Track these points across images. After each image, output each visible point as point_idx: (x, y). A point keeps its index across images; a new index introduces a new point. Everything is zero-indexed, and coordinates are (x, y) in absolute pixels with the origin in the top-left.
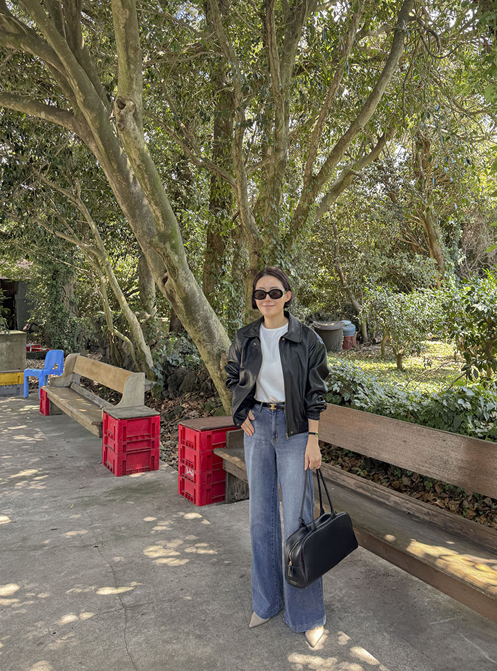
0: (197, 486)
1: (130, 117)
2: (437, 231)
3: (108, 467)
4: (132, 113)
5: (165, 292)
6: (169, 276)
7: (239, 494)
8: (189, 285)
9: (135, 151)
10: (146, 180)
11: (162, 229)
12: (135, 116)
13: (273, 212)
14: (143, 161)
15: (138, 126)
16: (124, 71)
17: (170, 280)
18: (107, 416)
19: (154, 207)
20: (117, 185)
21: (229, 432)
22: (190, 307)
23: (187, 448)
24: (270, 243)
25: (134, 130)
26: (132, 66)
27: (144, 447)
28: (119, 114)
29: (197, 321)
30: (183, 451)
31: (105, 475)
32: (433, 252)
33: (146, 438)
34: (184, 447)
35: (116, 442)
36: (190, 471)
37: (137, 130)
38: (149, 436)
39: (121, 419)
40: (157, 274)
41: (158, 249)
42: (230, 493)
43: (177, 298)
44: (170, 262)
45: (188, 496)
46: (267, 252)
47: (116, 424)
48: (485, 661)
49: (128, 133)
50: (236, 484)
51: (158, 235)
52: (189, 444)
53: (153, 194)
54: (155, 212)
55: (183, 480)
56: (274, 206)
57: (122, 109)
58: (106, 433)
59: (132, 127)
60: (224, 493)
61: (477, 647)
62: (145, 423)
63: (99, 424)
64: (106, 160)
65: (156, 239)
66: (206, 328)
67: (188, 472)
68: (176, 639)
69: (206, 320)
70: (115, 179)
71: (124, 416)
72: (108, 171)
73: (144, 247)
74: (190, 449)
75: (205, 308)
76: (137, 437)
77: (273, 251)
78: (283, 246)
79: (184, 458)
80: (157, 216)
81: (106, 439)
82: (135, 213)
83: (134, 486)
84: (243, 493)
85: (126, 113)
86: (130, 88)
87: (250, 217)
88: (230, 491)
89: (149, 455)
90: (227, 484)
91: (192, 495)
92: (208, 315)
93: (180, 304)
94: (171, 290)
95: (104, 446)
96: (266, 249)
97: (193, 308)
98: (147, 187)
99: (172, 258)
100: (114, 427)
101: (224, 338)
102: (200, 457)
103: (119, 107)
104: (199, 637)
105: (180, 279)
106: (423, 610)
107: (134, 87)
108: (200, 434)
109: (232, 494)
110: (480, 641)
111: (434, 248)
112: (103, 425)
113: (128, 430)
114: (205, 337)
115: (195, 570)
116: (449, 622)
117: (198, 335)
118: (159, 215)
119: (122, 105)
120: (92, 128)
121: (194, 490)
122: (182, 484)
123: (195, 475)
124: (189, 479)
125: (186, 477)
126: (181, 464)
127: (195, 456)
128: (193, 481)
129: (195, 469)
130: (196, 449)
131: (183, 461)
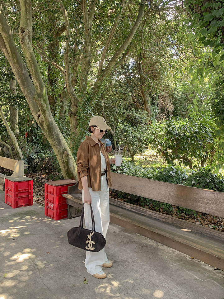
0: (55, 211)
1: (26, 37)
2: (148, 98)
3: (9, 204)
4: (27, 35)
5: (38, 122)
6: (41, 114)
7: (74, 214)
8: (50, 119)
9: (28, 54)
10: (33, 68)
11: (39, 92)
12: (29, 37)
13: (83, 86)
14: (32, 59)
15: (30, 42)
16: (24, 15)
17: (42, 116)
18: (7, 181)
19: (36, 81)
20: (16, 70)
21: (69, 187)
22: (51, 130)
23: (49, 194)
24: (82, 101)
25: (28, 43)
26: (28, 12)
27: (26, 195)
28: (22, 35)
29: (53, 136)
30: (47, 196)
31: (8, 208)
32: (146, 108)
33: (27, 191)
34: (47, 194)
35: (13, 192)
36: (51, 205)
37: (30, 44)
38: (28, 190)
39: (15, 182)
40: (35, 113)
41: (37, 101)
42: (70, 214)
43: (45, 125)
44: (42, 107)
45: (50, 216)
46: (81, 105)
47: (13, 185)
48: (197, 279)
49: (26, 45)
50: (72, 210)
51: (37, 94)
52: (50, 193)
53: (36, 75)
54: (36, 83)
55: (47, 209)
56: (84, 83)
57: (23, 33)
58: (7, 188)
59: (27, 42)
60: (67, 214)
61: (192, 274)
62: (26, 184)
63: (3, 184)
64: (11, 57)
65: (36, 96)
66: (57, 139)
67: (49, 205)
68: (64, 278)
69: (58, 135)
70: (15, 67)
71: (16, 181)
72: (12, 63)
73: (28, 100)
74: (51, 195)
75: (57, 130)
76: (23, 190)
77: (84, 104)
78: (88, 103)
79: (47, 199)
80: (37, 85)
81: (7, 191)
82: (24, 83)
83: (23, 212)
84: (76, 214)
85: (25, 35)
86: (27, 24)
87: (72, 88)
88: (70, 213)
89: (29, 198)
90: (69, 210)
91: (52, 215)
92: (59, 133)
93: (46, 128)
94: (42, 121)
95: (6, 195)
96: (81, 103)
97: (52, 130)
98: (33, 71)
99: (43, 106)
100: (11, 186)
101: (65, 144)
102: (56, 198)
103: (21, 32)
104: (74, 276)
105: (47, 116)
106: (166, 260)
107: (29, 23)
108: (56, 188)
109: (71, 214)
110: (192, 272)
111: (146, 106)
112: (5, 185)
113: (18, 186)
114: (57, 144)
115: (63, 248)
116: (178, 265)
117: (53, 143)
118: (38, 85)
119: (23, 32)
120: (6, 42)
121: (54, 213)
122: (47, 211)
123: (54, 206)
124: (51, 208)
125: (49, 208)
126: (46, 202)
127: (54, 198)
128: (52, 209)
129: (54, 204)
130: (54, 195)
131: (47, 200)
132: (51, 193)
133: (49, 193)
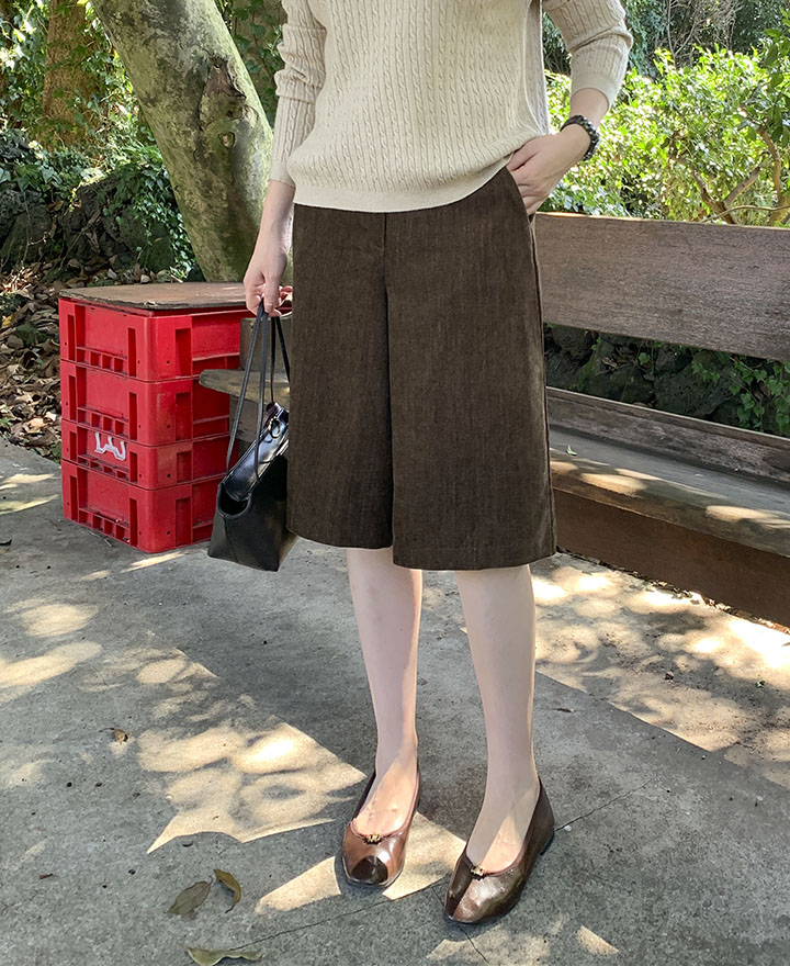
0: (143, 490)
23: (95, 375)
30: (79, 385)
34: (81, 372)
36: (109, 447)
45: (102, 525)
52: (105, 360)
55: (83, 474)
67: (100, 449)
74: (110, 375)
79: (83, 404)
91: (122, 518)
102: (153, 400)
108: (151, 323)
121: (133, 503)
122: (78, 489)
123: (133, 457)
124: (108, 470)
125: (94, 465)
126: (75, 426)
127: (133, 397)
128: (121, 475)
129: (134, 436)
130: (133, 373)
131: (82, 414)
132: (107, 365)
133: (95, 361)
